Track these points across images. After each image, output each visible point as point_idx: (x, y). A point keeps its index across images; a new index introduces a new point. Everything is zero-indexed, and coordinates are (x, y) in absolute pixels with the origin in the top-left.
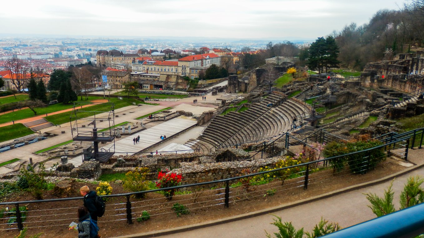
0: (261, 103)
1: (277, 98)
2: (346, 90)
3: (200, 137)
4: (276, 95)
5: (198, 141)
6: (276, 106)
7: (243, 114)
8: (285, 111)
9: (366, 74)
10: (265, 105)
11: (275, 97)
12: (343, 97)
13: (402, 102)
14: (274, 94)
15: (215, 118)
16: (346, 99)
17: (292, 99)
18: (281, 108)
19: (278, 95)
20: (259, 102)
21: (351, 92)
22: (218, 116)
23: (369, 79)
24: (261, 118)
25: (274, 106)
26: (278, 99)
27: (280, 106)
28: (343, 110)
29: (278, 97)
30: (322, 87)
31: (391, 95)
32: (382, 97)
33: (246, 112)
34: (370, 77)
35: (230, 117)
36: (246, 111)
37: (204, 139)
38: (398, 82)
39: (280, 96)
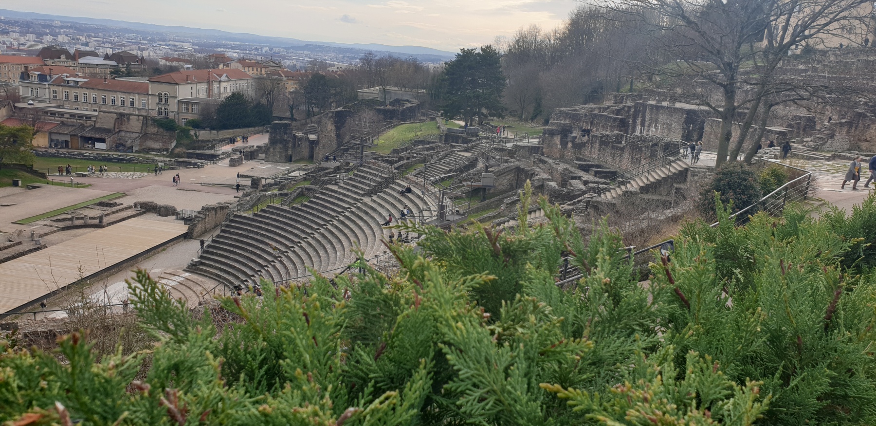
0: (340, 187)
1: (376, 176)
2: (514, 163)
3: (192, 265)
4: (373, 169)
5: (187, 275)
6: (372, 193)
7: (299, 210)
8: (392, 204)
9: (553, 130)
10: (348, 190)
11: (371, 174)
12: (508, 177)
13: (615, 189)
14: (370, 168)
15: (232, 221)
16: (512, 180)
17: (407, 179)
18: (383, 199)
19: (378, 170)
20: (336, 184)
21: (522, 167)
22: (238, 214)
23: (557, 140)
24: (339, 221)
25: (369, 194)
26: (378, 179)
27: (382, 195)
28: (507, 204)
29: (377, 173)
30: (467, 154)
31: (596, 174)
32: (579, 178)
33: (306, 206)
34: (559, 137)
35: (268, 218)
36: (306, 203)
37: (202, 270)
38: (609, 149)
39: (382, 172)
